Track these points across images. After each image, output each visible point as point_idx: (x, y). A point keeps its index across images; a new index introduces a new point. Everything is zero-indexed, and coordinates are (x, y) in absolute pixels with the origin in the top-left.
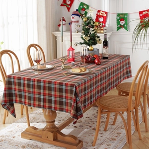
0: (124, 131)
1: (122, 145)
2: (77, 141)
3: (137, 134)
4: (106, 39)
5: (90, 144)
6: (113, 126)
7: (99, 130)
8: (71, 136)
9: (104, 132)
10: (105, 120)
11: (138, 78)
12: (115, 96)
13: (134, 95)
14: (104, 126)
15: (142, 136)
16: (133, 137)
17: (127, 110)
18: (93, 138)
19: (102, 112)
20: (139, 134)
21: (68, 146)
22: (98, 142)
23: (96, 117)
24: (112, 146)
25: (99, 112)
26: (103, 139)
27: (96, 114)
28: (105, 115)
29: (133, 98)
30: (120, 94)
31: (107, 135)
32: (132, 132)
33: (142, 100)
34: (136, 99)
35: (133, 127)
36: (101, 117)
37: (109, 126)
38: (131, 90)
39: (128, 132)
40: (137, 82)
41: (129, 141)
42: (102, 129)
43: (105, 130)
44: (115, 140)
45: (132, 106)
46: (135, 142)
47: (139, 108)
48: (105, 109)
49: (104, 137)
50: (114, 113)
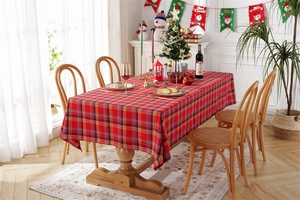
0: (225, 175)
1: (221, 194)
2: (162, 188)
3: (242, 179)
4: (200, 51)
5: (179, 192)
6: (210, 169)
7: (191, 173)
8: (153, 181)
9: (198, 176)
10: (199, 160)
11: (245, 104)
12: (213, 128)
13: (239, 126)
14: (198, 168)
15: (249, 182)
16: (237, 183)
17: (230, 147)
18: (184, 184)
19: (195, 150)
20: (245, 179)
21: (150, 194)
22: (190, 189)
23: (187, 155)
24: (208, 196)
25: (191, 149)
26: (196, 185)
27: (187, 152)
28: (200, 154)
29: (238, 130)
30: (220, 126)
31: (202, 180)
32: (236, 177)
33: (250, 133)
34: (242, 133)
35: (237, 170)
36: (194, 156)
37: (205, 168)
38: (235, 119)
39: (231, 177)
40: (243, 109)
41: (232, 189)
42: (195, 172)
43: (200, 174)
44: (212, 186)
45: (236, 142)
46: (240, 190)
47: (246, 144)
48: (200, 146)
49: (198, 183)
50: (212, 151)
